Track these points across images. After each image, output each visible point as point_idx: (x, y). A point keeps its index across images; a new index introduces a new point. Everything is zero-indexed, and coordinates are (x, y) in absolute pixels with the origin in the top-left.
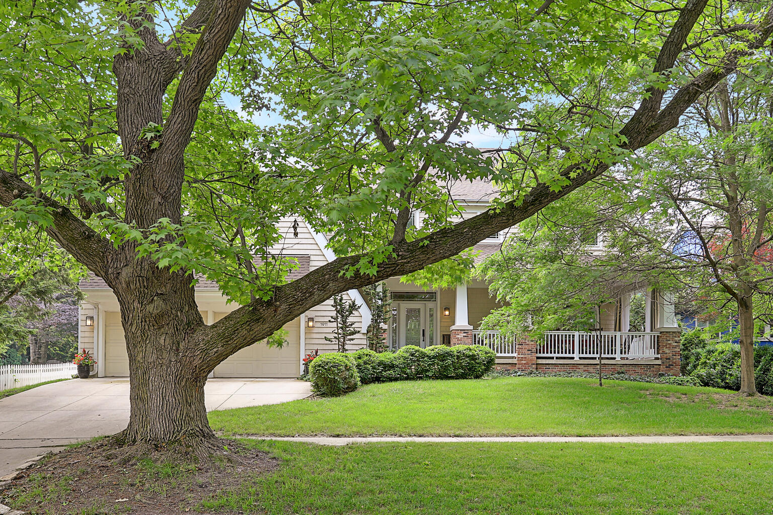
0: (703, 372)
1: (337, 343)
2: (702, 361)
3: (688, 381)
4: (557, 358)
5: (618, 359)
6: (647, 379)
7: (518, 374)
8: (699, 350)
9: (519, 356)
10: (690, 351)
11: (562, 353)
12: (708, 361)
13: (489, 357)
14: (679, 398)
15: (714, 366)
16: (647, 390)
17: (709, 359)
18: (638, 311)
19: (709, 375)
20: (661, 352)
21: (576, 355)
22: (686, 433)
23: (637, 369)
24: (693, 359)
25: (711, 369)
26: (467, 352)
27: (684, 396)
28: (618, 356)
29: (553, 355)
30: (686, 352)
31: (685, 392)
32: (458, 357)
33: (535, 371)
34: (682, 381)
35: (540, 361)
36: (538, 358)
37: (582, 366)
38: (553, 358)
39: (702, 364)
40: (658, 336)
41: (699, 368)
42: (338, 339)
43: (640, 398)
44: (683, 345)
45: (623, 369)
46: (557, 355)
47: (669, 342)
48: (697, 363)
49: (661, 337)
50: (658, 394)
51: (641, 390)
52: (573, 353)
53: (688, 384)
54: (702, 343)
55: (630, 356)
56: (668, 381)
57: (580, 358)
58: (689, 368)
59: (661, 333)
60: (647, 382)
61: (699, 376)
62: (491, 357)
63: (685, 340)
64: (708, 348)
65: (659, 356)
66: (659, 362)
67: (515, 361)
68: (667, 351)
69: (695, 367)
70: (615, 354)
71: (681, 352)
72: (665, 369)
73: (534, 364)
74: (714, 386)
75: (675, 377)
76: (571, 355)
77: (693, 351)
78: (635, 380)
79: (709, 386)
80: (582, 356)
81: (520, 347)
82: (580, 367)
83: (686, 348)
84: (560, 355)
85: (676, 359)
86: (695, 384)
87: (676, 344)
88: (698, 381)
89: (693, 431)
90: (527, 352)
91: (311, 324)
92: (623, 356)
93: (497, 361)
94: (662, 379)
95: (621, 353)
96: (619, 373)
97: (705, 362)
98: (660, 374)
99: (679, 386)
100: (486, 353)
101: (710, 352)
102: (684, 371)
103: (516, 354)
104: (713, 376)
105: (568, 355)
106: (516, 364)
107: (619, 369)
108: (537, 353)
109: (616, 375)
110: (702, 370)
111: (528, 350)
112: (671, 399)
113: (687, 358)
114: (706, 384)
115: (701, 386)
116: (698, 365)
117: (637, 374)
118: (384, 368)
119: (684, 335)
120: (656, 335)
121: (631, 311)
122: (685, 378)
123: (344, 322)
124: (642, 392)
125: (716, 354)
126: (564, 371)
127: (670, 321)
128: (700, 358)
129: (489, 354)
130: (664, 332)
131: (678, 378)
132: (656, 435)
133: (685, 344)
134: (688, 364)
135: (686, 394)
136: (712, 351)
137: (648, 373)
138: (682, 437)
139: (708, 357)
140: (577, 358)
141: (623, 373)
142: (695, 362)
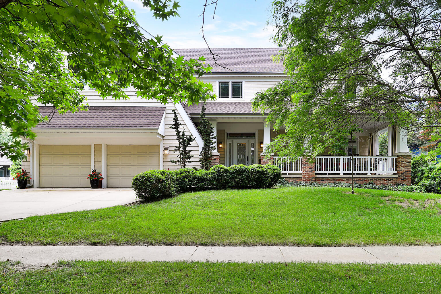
0: (427, 182)
1: (180, 164)
2: (425, 175)
3: (416, 189)
4: (329, 174)
5: (369, 174)
6: (388, 188)
7: (302, 184)
8: (424, 168)
9: (304, 173)
10: (417, 169)
11: (332, 170)
12: (430, 175)
13: (275, 172)
14: (412, 204)
15: (435, 178)
16: (387, 197)
17: (431, 174)
18: (384, 145)
19: (431, 185)
20: (398, 169)
21: (341, 172)
22: (421, 243)
23: (382, 181)
24: (419, 174)
25: (433, 181)
26: (258, 169)
27: (416, 202)
28: (369, 172)
29: (326, 172)
30: (415, 170)
31: (416, 198)
32: (252, 173)
33: (313, 182)
34: (412, 189)
35: (317, 176)
36: (316, 174)
37: (345, 179)
38: (325, 174)
39: (426, 177)
40: (396, 159)
41: (423, 180)
42: (181, 161)
43: (380, 203)
44: (413, 165)
45: (372, 181)
46: (328, 172)
47: (403, 163)
48: (422, 176)
49: (398, 159)
50: (395, 200)
51: (382, 197)
52: (339, 170)
53: (417, 191)
54: (425, 163)
55: (377, 172)
56: (402, 189)
57: (344, 174)
58: (416, 180)
59: (398, 156)
60: (388, 189)
61: (424, 186)
62: (277, 173)
63: (414, 162)
64: (429, 167)
65: (396, 172)
66: (396, 176)
67: (301, 176)
68: (402, 169)
69: (421, 179)
70: (367, 171)
71: (411, 170)
72: (401, 180)
73: (313, 178)
74: (434, 192)
75: (407, 186)
76: (338, 172)
77: (419, 169)
78: (380, 188)
79: (431, 192)
80: (345, 172)
81: (304, 166)
82: (344, 179)
83: (415, 167)
84: (331, 172)
85: (408, 174)
86: (421, 191)
87: (408, 164)
88: (423, 188)
89: (428, 240)
90: (309, 170)
91: (166, 152)
92: (372, 172)
93: (282, 176)
94: (398, 188)
95: (371, 170)
96: (369, 184)
97: (428, 176)
98: (397, 184)
99: (410, 193)
100: (274, 170)
101: (431, 169)
102: (413, 182)
103: (302, 171)
104: (434, 185)
105: (336, 172)
106: (302, 178)
107: (369, 181)
108: (315, 170)
109: (367, 185)
110: (426, 181)
111: (310, 169)
112: (405, 205)
113: (415, 173)
114: (429, 191)
115: (426, 192)
116: (423, 178)
117: (381, 184)
118: (198, 181)
119: (413, 159)
120: (395, 158)
121: (380, 145)
122: (415, 187)
123: (185, 150)
124: (383, 198)
125: (436, 170)
126: (333, 182)
127: (404, 149)
128: (424, 173)
129: (276, 171)
130: (400, 156)
131: (409, 187)
132: (392, 244)
133: (414, 164)
134: (416, 177)
135: (417, 200)
136: (433, 169)
137: (389, 184)
138: (417, 247)
139: (430, 172)
140: (342, 174)
141: (372, 183)
142: (421, 176)
